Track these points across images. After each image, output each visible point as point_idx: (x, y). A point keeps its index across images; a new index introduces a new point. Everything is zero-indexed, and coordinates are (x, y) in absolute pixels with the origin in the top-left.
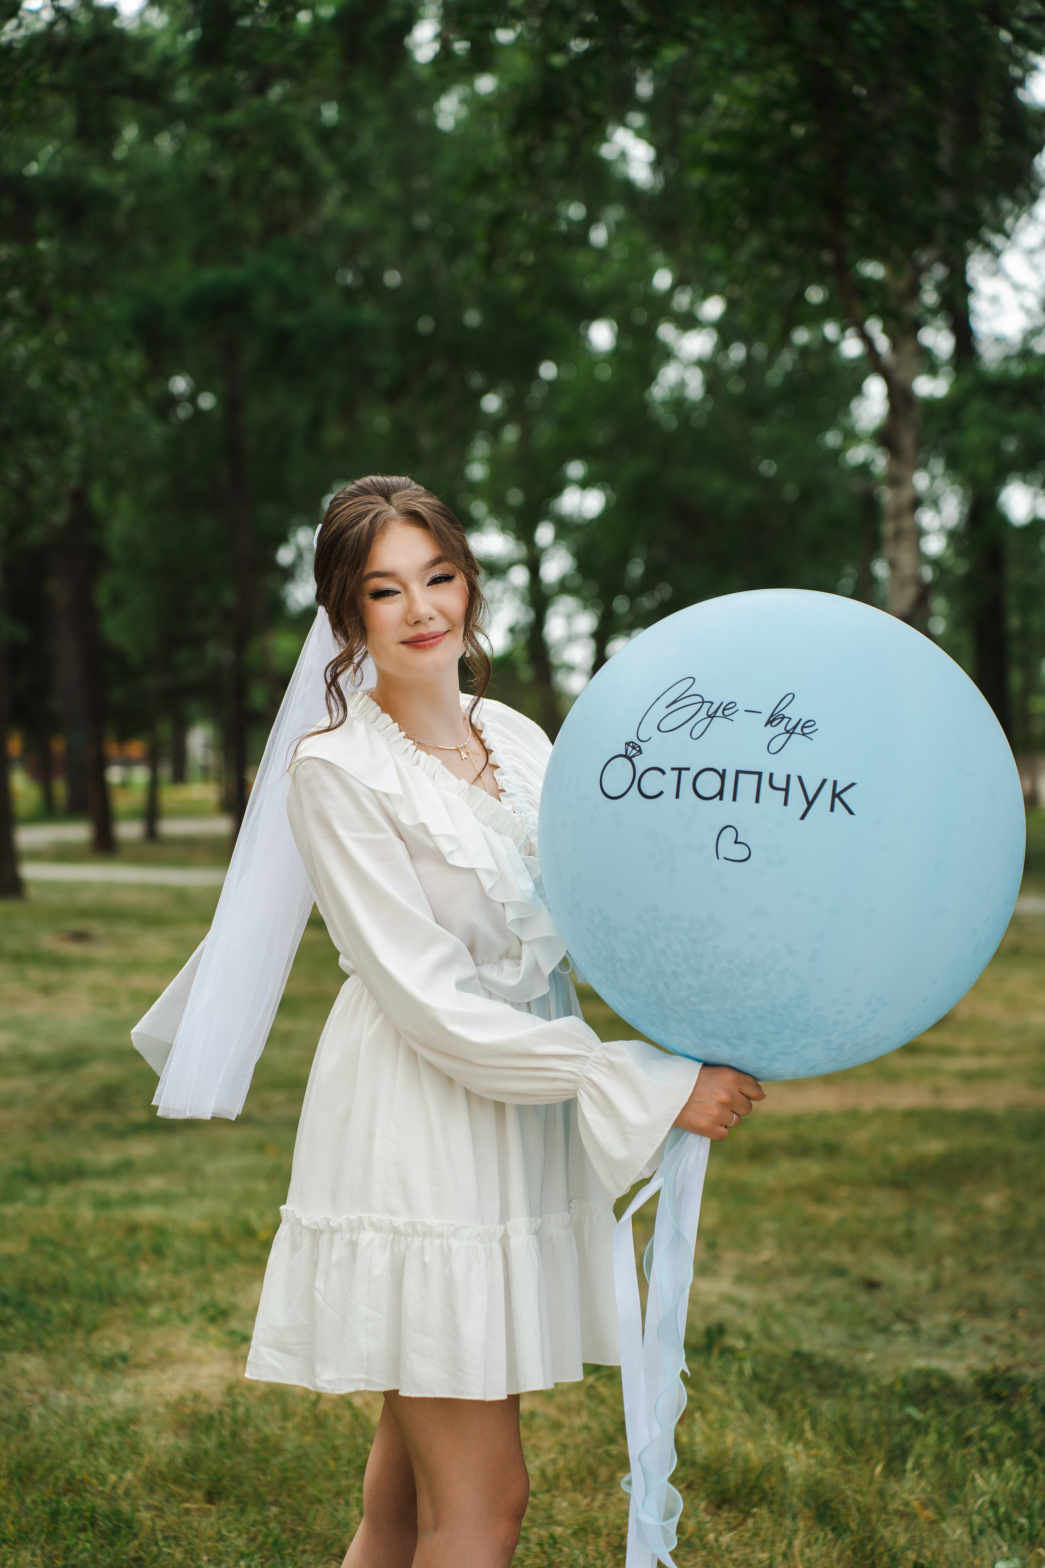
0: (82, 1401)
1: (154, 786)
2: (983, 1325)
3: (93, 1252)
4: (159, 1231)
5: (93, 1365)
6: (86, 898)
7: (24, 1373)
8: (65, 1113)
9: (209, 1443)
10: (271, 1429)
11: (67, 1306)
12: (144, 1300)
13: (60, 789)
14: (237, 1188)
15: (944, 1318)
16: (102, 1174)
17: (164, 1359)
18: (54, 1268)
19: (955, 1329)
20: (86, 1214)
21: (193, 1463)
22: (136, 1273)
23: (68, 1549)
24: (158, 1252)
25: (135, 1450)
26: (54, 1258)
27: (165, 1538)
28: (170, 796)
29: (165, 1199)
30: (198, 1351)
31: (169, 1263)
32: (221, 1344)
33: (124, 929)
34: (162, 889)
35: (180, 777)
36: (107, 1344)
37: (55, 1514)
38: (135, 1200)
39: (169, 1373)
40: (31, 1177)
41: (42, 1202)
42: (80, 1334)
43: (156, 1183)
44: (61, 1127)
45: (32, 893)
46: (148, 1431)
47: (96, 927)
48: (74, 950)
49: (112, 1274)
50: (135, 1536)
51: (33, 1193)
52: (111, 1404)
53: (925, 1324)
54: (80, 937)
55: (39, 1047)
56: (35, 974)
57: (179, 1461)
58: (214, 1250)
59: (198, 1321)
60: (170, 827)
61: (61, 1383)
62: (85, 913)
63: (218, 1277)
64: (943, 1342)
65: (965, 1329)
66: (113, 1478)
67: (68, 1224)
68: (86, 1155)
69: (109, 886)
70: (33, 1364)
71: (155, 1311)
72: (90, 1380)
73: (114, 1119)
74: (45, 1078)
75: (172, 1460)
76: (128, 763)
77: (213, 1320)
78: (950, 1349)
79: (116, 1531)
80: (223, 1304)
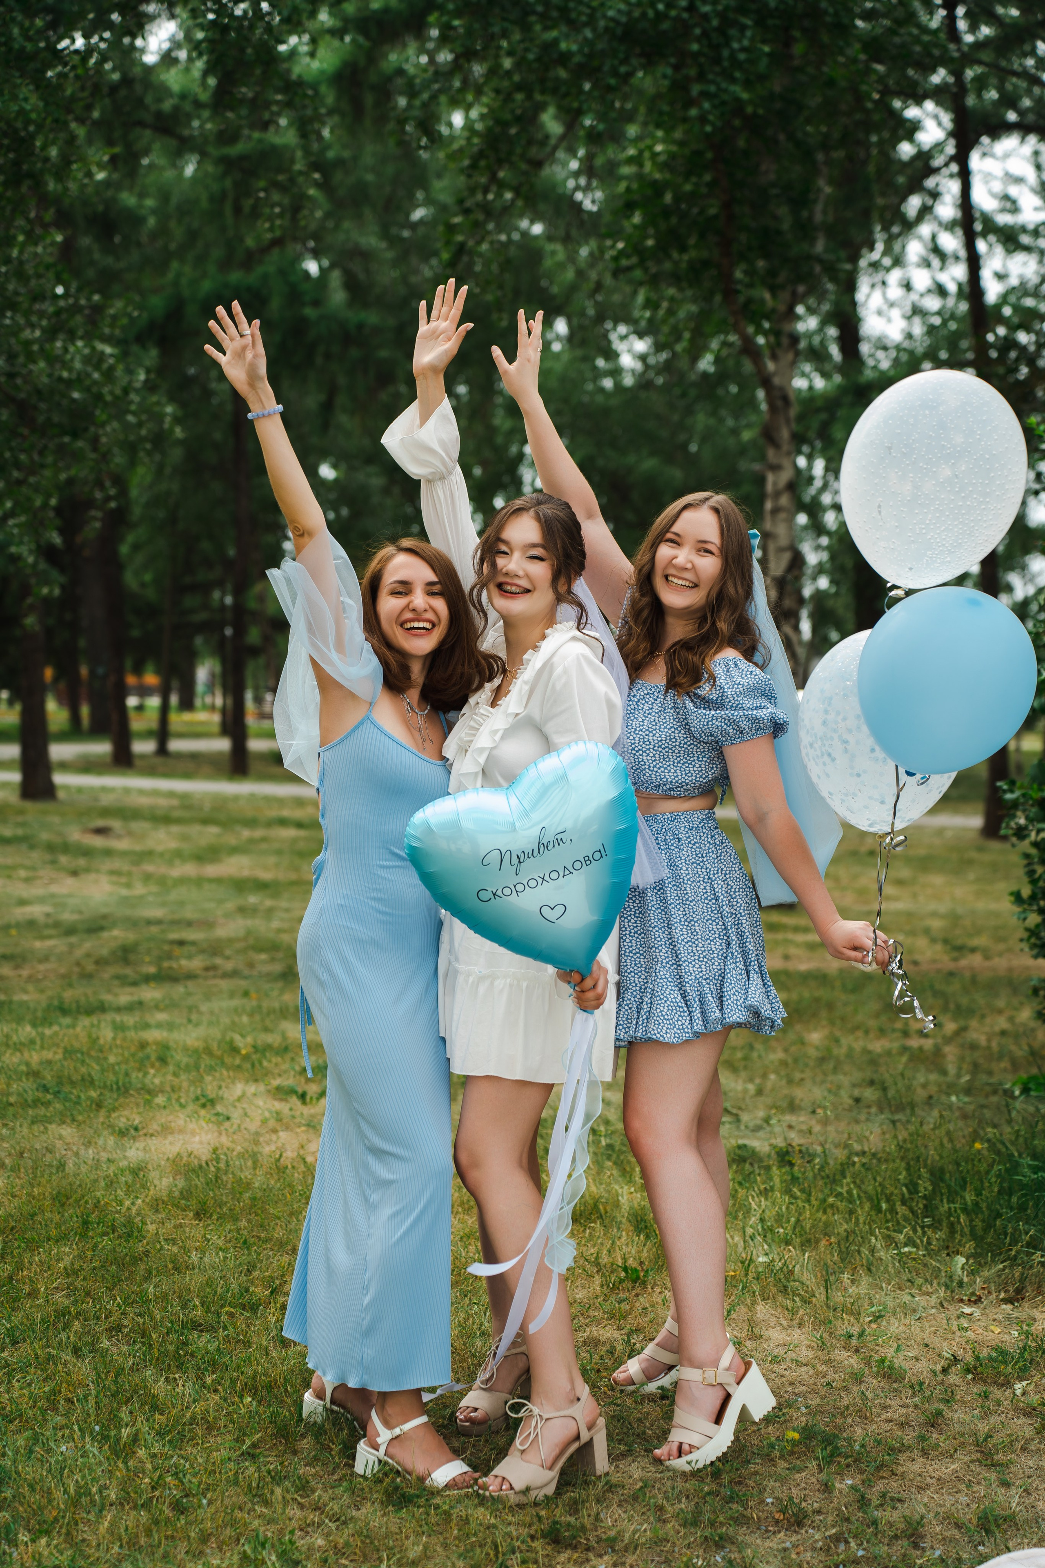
0: (104, 1156)
1: (165, 709)
2: (789, 1118)
3: (112, 1059)
4: (165, 1047)
5: (113, 1133)
6: (106, 800)
7: (61, 1138)
8: (90, 967)
9: (199, 1182)
10: (246, 1175)
11: (93, 1094)
12: (152, 1093)
13: (85, 711)
14: (226, 1020)
15: (761, 1114)
16: (119, 1009)
17: (166, 1130)
18: (83, 1070)
19: (767, 1120)
20: (107, 1034)
21: (186, 1194)
22: (146, 1074)
23: (96, 1246)
24: (163, 1060)
25: (144, 1186)
26: (83, 1062)
27: (166, 1240)
28: (178, 719)
29: (170, 1026)
30: (192, 1126)
31: (171, 1068)
32: (209, 1121)
33: (137, 826)
34: (171, 794)
35: (187, 704)
36: (123, 1120)
37: (86, 1223)
38: (147, 1026)
39: (170, 1138)
40: (64, 1011)
41: (73, 1026)
42: (103, 1113)
43: (161, 1016)
44: (87, 977)
45: (61, 794)
46: (153, 1175)
47: (116, 824)
48: (98, 842)
49: (127, 1074)
50: (144, 1237)
51: (67, 1021)
52: (125, 1157)
53: (745, 1117)
54: (100, 831)
55: (67, 917)
56: (63, 859)
57: (177, 1194)
58: (206, 1061)
59: (191, 1107)
60: (175, 745)
61: (88, 1144)
62: (106, 812)
63: (208, 1079)
64: (758, 1128)
65: (773, 1122)
66: (127, 1203)
67: (94, 1041)
68: (107, 997)
69: (127, 791)
70: (67, 1131)
71: (160, 1100)
72: (111, 1141)
73: (128, 971)
74: (73, 939)
75: (171, 1192)
76: (144, 692)
77: (204, 1106)
78: (761, 1134)
79: (129, 1235)
80: (212, 1095)
